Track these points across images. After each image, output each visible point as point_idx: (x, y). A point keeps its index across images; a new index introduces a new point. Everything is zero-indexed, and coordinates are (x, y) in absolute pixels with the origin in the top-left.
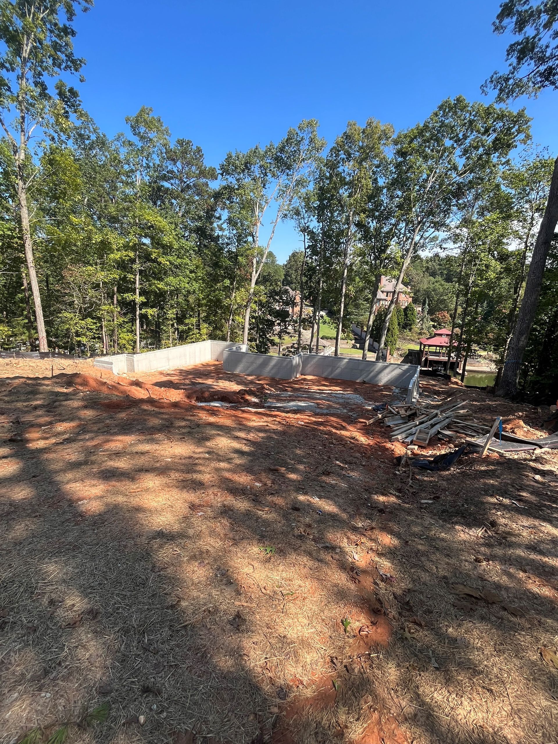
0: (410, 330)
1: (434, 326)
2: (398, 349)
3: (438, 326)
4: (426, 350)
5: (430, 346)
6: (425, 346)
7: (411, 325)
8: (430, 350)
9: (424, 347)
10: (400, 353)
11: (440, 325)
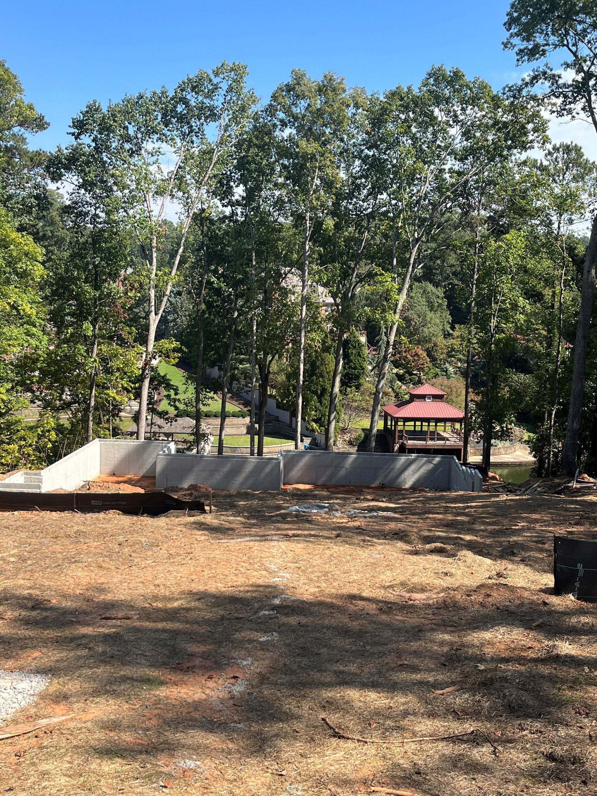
0: (358, 387)
1: (400, 378)
2: (344, 430)
3: (407, 377)
4: (400, 428)
5: (406, 420)
6: (397, 420)
7: (358, 377)
8: (407, 428)
9: (396, 424)
10: (347, 437)
11: (411, 374)
